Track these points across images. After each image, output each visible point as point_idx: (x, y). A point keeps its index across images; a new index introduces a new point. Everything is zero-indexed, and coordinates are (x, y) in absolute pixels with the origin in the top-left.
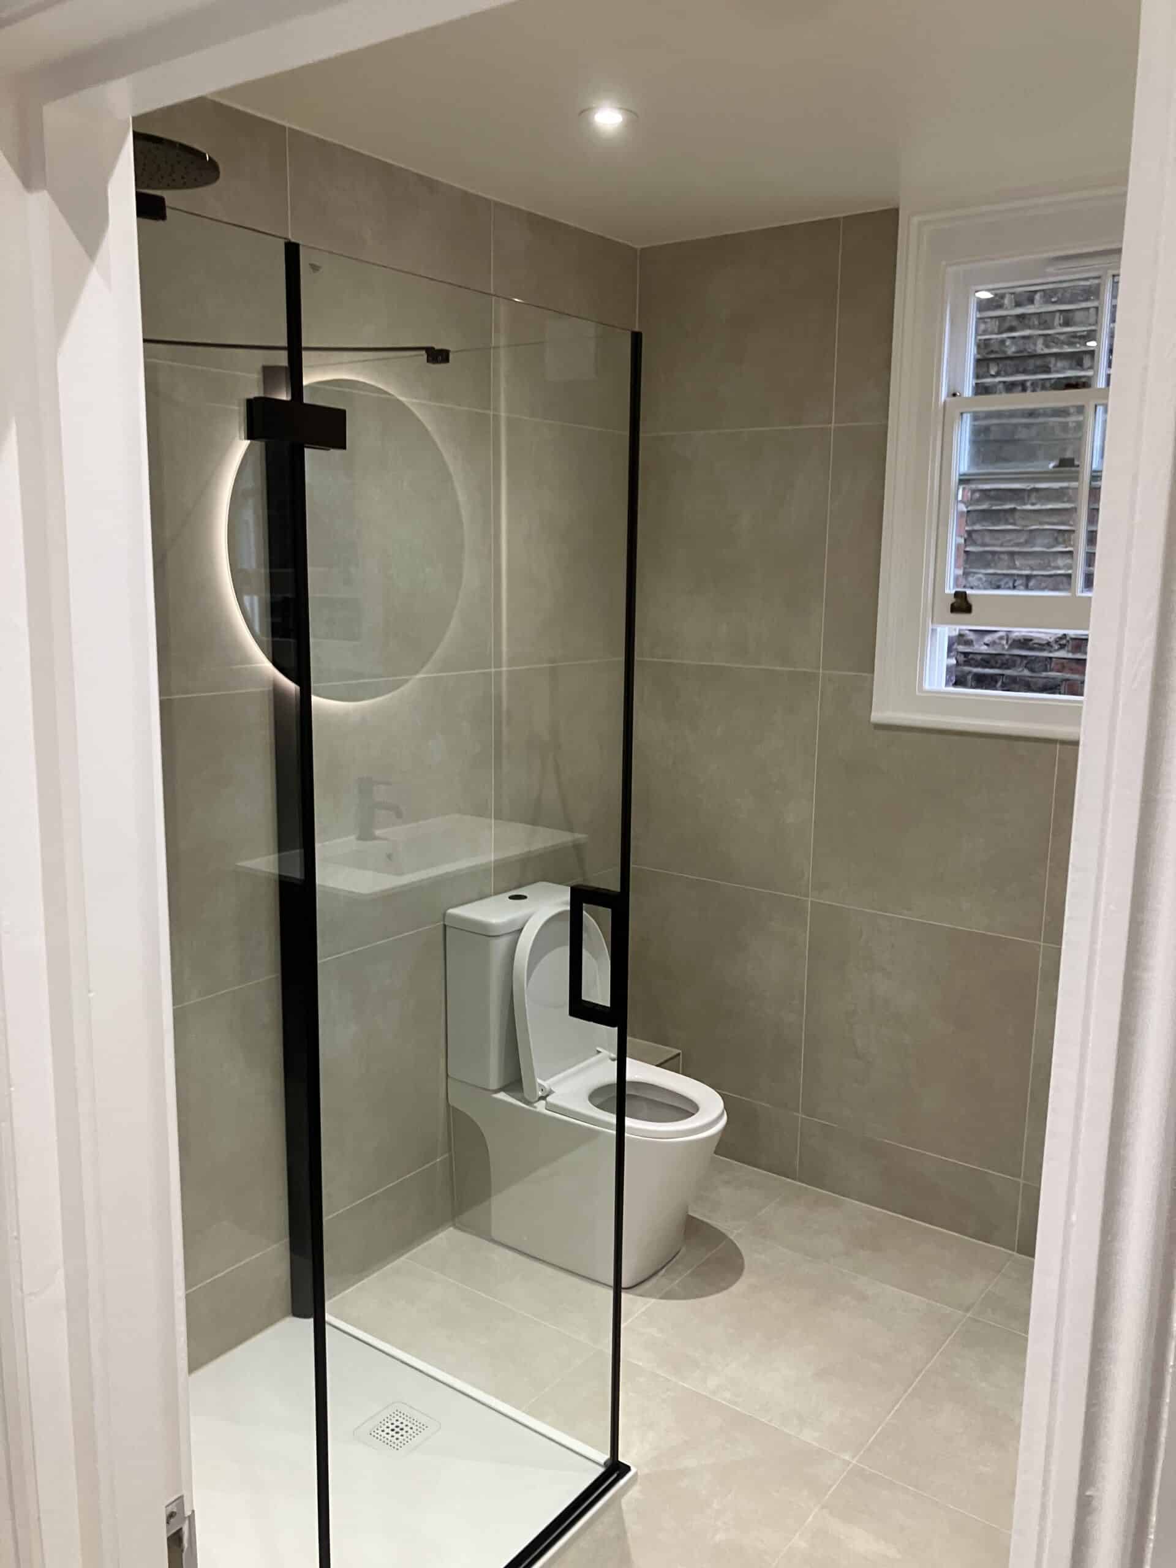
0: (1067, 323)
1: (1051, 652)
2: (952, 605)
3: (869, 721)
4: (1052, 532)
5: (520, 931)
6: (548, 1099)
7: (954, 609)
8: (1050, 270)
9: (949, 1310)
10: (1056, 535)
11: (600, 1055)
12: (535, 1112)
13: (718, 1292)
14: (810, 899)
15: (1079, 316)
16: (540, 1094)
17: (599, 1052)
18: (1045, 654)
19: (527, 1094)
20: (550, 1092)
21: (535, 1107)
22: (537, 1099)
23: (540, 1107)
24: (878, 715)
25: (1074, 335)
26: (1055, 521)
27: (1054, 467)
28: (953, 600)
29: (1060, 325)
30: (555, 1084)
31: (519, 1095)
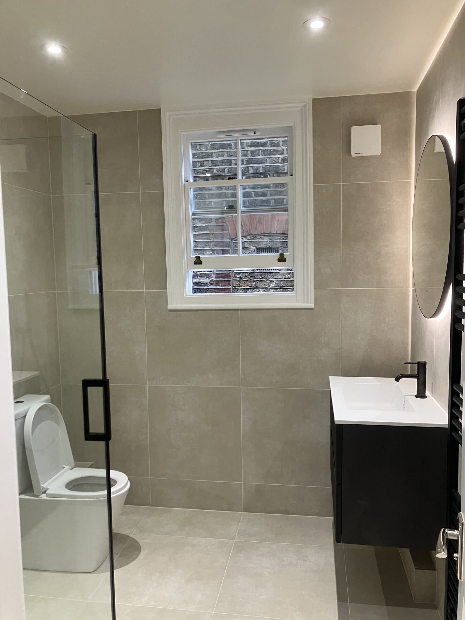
0: (201, 166)
1: (208, 286)
2: (195, 261)
3: (167, 309)
4: (204, 242)
5: (25, 416)
6: (47, 492)
7: (195, 263)
8: (218, 136)
9: (227, 541)
10: (206, 243)
11: (65, 469)
12: (41, 500)
13: (133, 561)
14: (147, 385)
15: (205, 163)
16: (43, 491)
17: (64, 468)
18: (206, 287)
19: (36, 493)
20: (48, 489)
21: (41, 498)
22: (42, 493)
23: (43, 496)
24: (171, 306)
25: (204, 170)
26: (205, 238)
27: (227, 209)
28: (195, 259)
29: (199, 166)
30: (49, 485)
31: (32, 494)
